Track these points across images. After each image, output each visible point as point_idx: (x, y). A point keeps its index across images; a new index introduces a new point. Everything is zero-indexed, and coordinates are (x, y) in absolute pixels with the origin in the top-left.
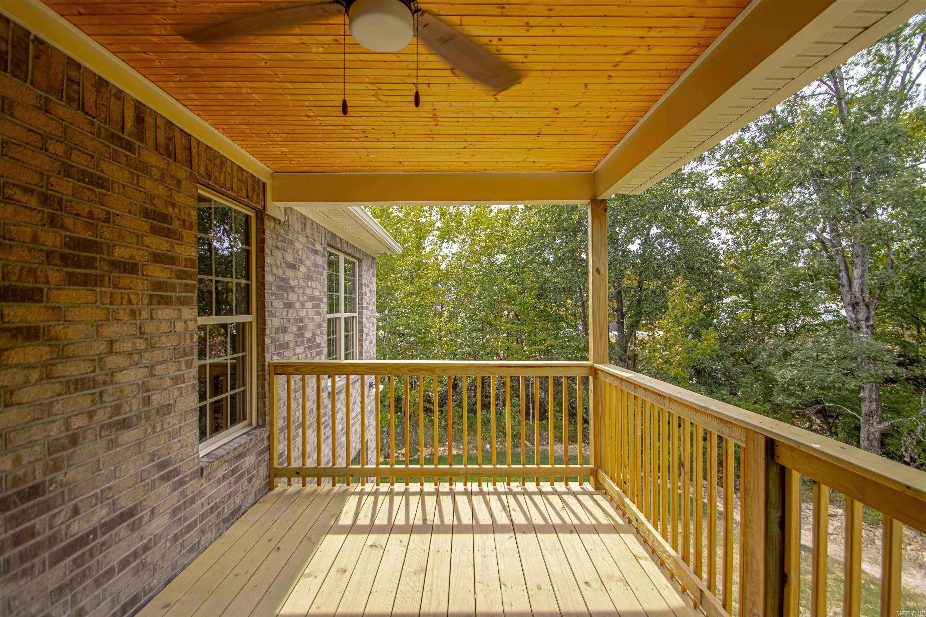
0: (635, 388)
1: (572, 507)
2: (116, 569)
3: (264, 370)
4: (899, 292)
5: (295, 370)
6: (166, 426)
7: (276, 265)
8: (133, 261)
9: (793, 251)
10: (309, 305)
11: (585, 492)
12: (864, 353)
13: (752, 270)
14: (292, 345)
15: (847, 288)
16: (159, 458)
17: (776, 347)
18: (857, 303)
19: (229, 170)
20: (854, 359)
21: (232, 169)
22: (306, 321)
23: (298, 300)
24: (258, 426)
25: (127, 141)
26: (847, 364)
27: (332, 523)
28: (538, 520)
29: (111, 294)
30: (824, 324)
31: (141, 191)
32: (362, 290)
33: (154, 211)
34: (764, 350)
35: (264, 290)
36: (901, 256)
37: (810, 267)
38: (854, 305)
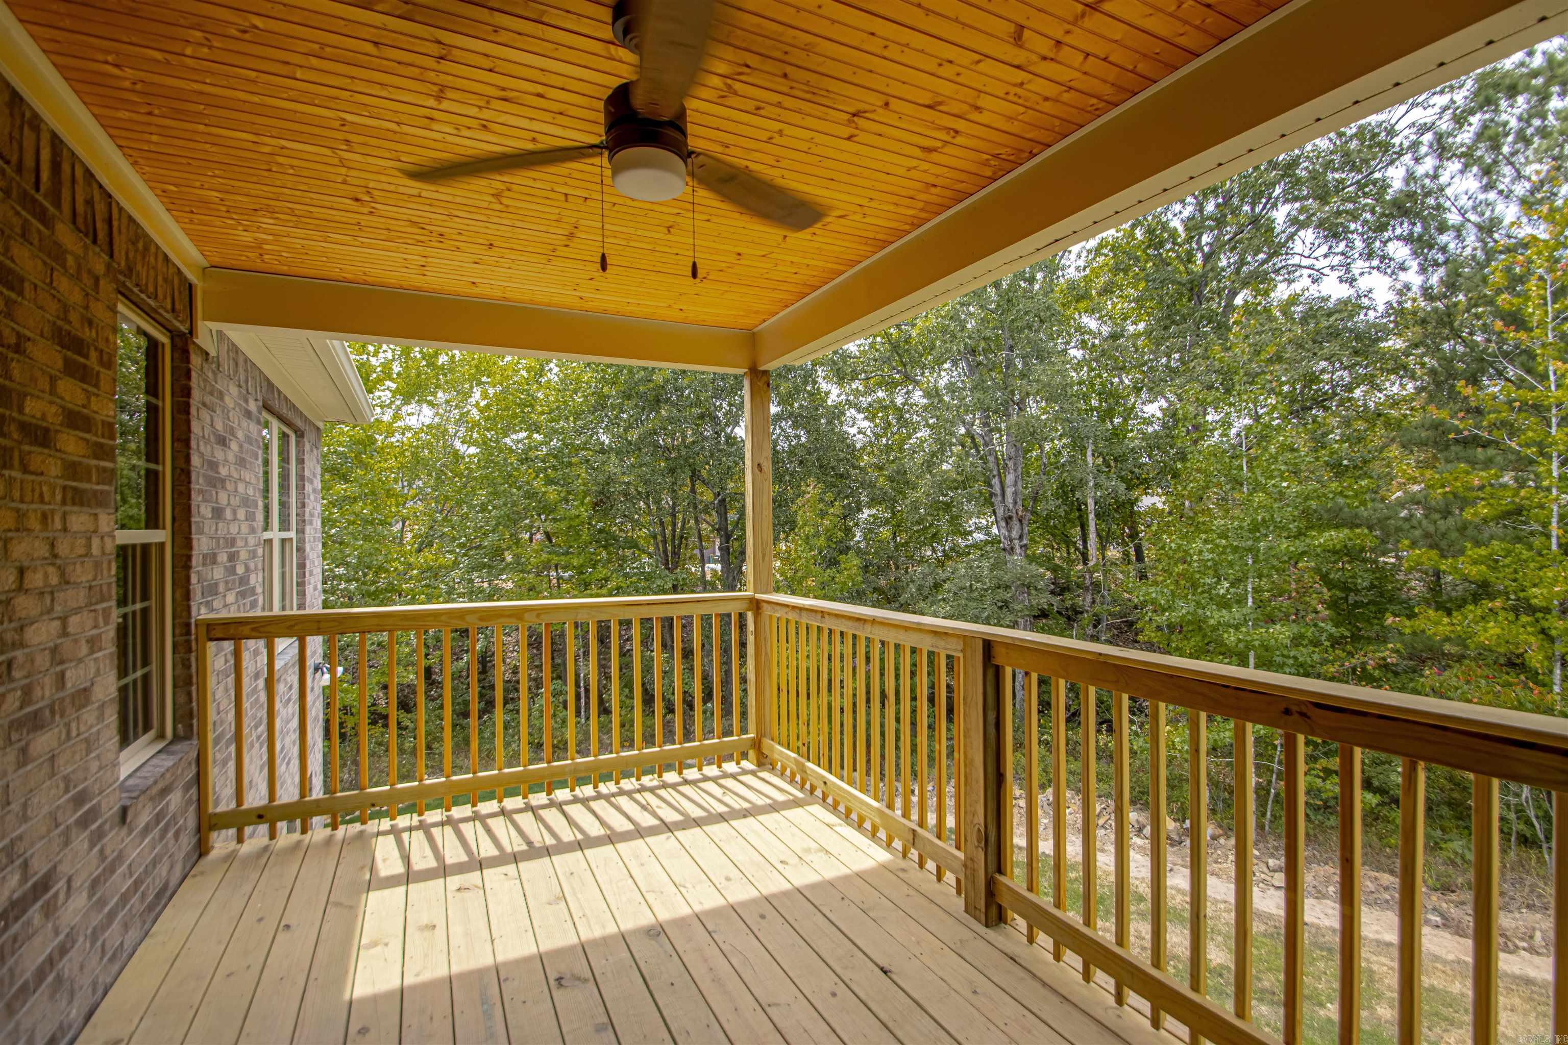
0: (822, 617)
1: (735, 789)
2: (32, 985)
3: (188, 633)
4: (1052, 504)
5: (253, 629)
6: (82, 728)
7: (204, 437)
8: (45, 424)
9: (943, 447)
10: (241, 514)
11: (745, 772)
12: (1019, 579)
13: (898, 472)
14: (221, 588)
15: (999, 498)
16: (75, 787)
17: (925, 575)
18: (1010, 518)
19: (152, 260)
20: (1007, 587)
21: (156, 259)
22: (240, 543)
23: (229, 504)
24: (176, 738)
25: (41, 205)
26: (1003, 595)
27: (368, 876)
28: (696, 813)
29: (22, 482)
30: (975, 546)
31: (54, 296)
32: (304, 488)
33: (69, 333)
34: (913, 581)
35: (189, 482)
36: (1053, 460)
37: (960, 471)
38: (1008, 520)
